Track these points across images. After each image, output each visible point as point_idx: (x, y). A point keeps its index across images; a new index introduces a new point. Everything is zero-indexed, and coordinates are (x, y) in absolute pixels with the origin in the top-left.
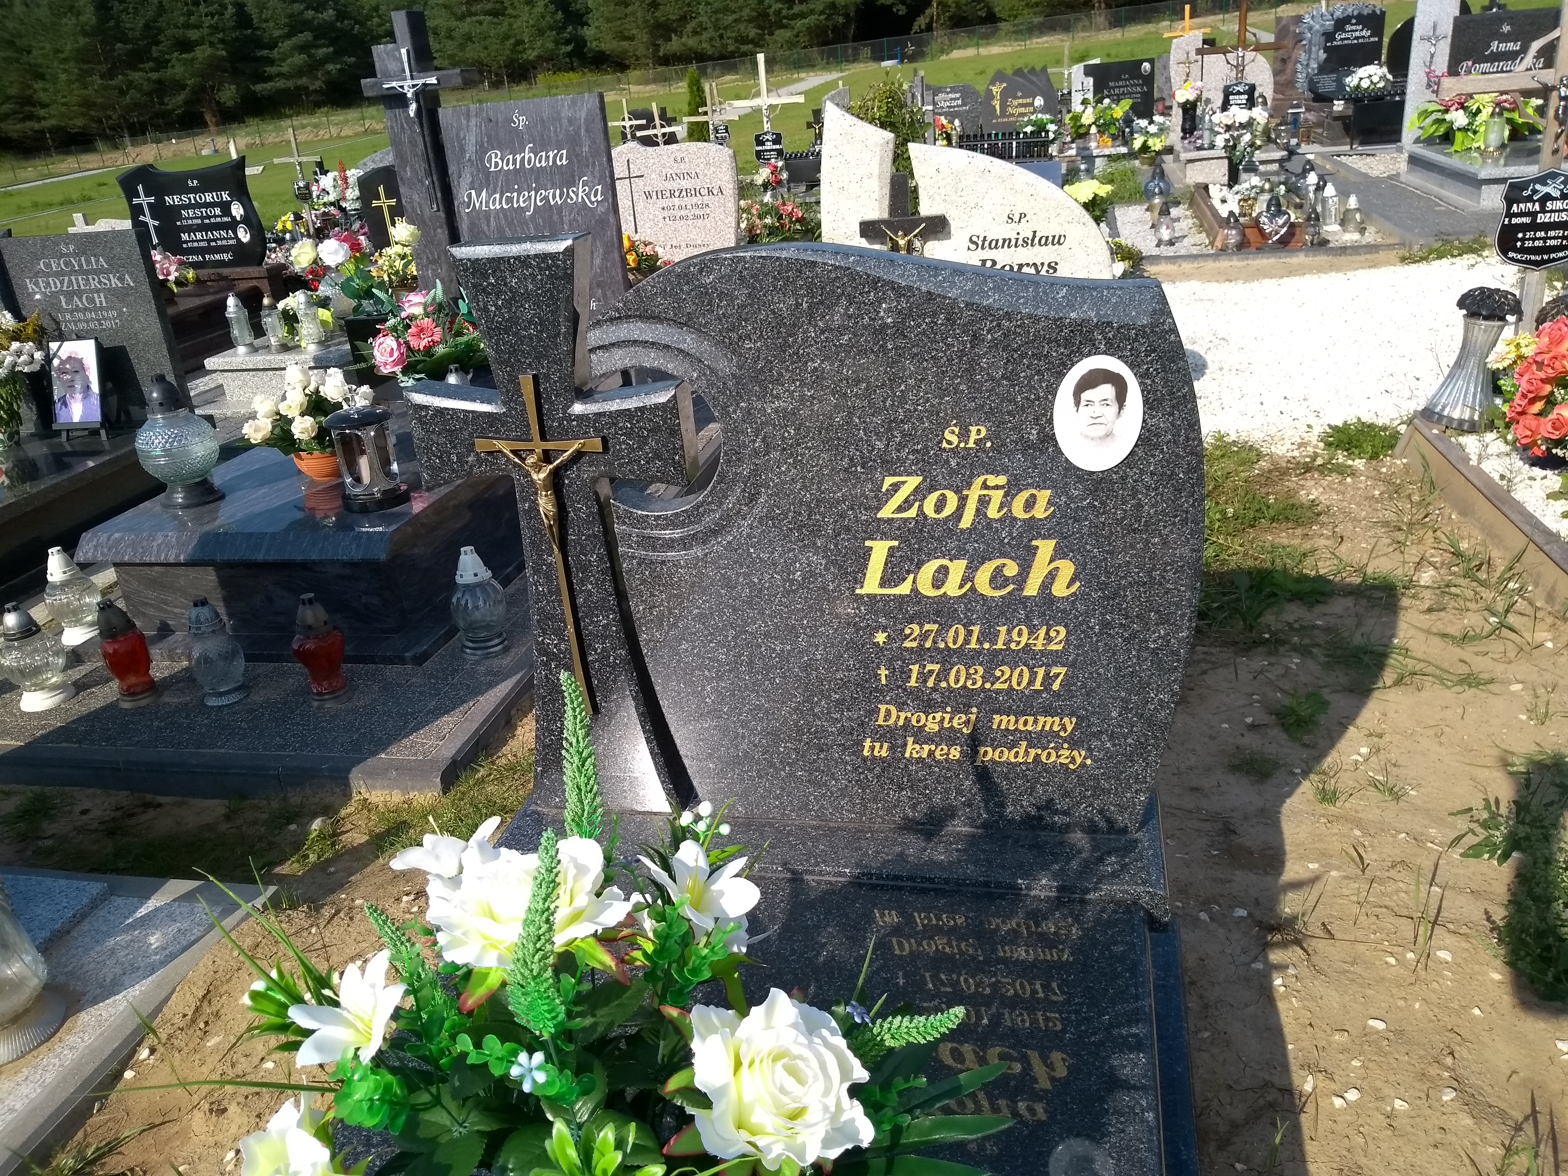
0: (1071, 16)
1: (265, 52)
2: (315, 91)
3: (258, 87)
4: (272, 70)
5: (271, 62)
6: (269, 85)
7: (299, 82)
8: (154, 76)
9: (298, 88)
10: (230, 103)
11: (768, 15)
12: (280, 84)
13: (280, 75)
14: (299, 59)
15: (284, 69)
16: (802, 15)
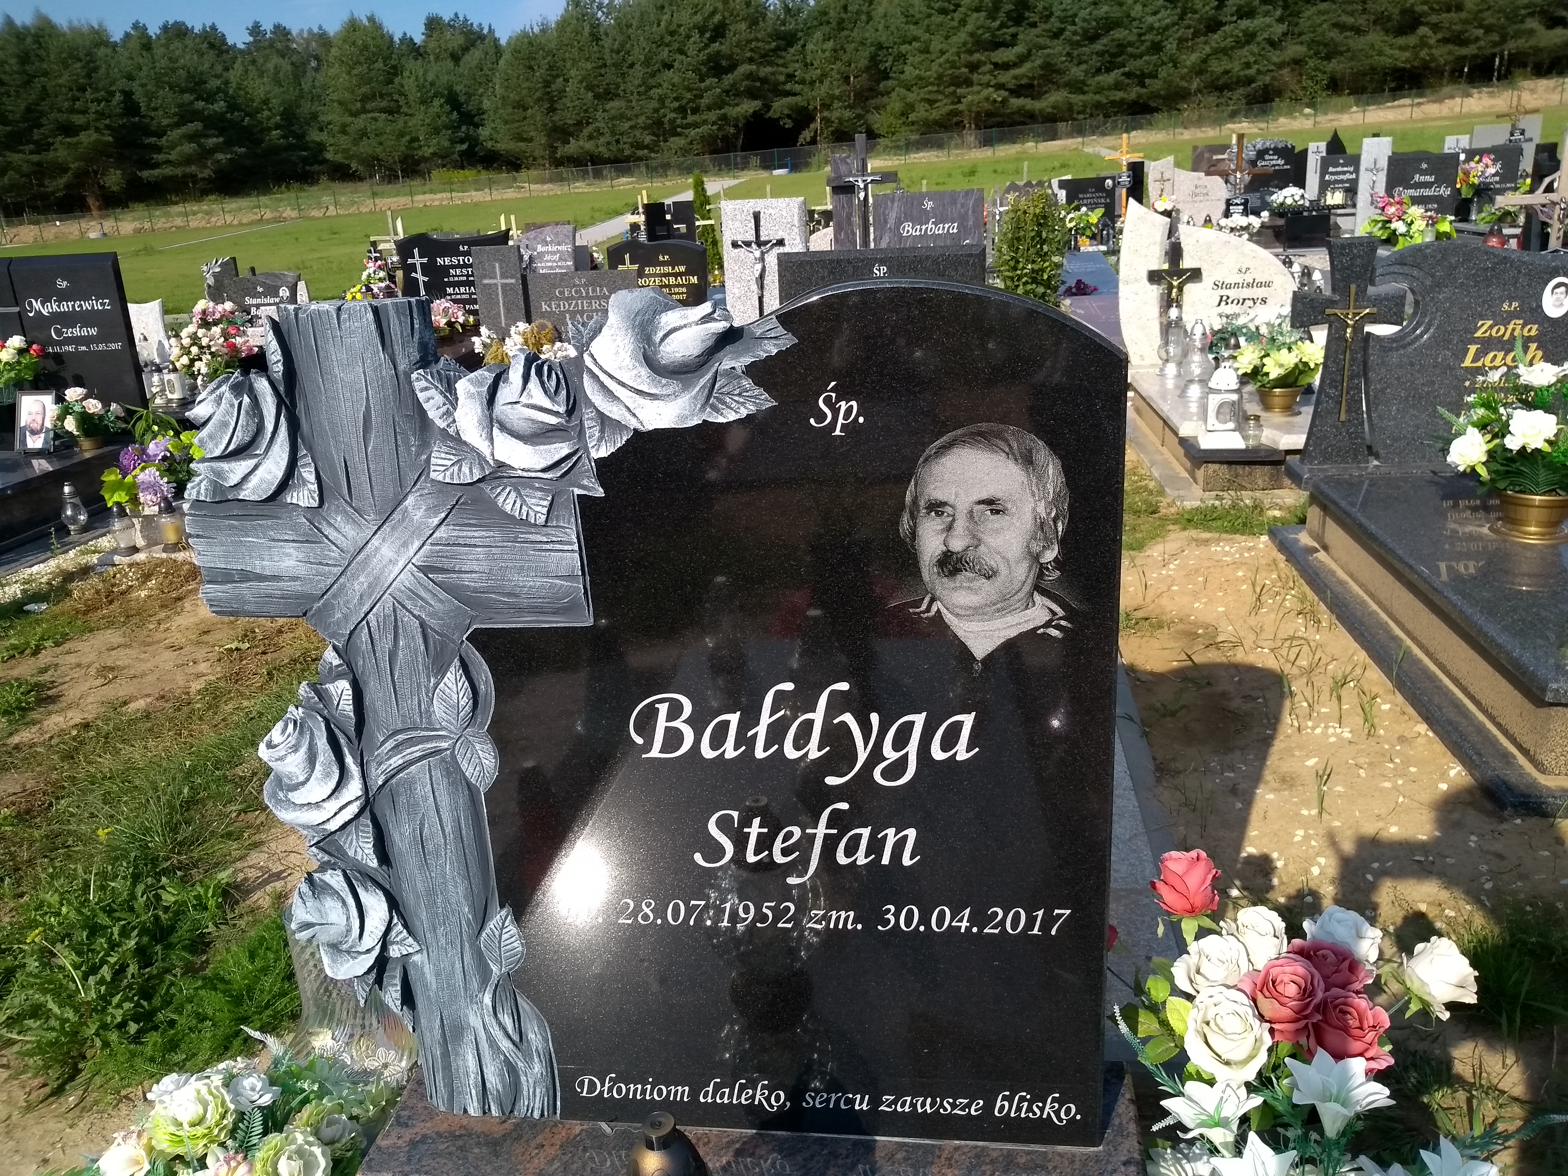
0: (944, 136)
1: (153, 140)
2: (203, 179)
3: (145, 174)
4: (160, 157)
5: (159, 149)
6: (156, 172)
7: (188, 170)
8: (35, 158)
9: (185, 176)
10: (115, 188)
11: (663, 123)
12: (168, 171)
13: (168, 162)
14: (189, 148)
15: (173, 157)
16: (695, 125)
